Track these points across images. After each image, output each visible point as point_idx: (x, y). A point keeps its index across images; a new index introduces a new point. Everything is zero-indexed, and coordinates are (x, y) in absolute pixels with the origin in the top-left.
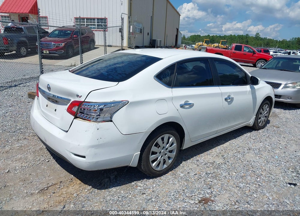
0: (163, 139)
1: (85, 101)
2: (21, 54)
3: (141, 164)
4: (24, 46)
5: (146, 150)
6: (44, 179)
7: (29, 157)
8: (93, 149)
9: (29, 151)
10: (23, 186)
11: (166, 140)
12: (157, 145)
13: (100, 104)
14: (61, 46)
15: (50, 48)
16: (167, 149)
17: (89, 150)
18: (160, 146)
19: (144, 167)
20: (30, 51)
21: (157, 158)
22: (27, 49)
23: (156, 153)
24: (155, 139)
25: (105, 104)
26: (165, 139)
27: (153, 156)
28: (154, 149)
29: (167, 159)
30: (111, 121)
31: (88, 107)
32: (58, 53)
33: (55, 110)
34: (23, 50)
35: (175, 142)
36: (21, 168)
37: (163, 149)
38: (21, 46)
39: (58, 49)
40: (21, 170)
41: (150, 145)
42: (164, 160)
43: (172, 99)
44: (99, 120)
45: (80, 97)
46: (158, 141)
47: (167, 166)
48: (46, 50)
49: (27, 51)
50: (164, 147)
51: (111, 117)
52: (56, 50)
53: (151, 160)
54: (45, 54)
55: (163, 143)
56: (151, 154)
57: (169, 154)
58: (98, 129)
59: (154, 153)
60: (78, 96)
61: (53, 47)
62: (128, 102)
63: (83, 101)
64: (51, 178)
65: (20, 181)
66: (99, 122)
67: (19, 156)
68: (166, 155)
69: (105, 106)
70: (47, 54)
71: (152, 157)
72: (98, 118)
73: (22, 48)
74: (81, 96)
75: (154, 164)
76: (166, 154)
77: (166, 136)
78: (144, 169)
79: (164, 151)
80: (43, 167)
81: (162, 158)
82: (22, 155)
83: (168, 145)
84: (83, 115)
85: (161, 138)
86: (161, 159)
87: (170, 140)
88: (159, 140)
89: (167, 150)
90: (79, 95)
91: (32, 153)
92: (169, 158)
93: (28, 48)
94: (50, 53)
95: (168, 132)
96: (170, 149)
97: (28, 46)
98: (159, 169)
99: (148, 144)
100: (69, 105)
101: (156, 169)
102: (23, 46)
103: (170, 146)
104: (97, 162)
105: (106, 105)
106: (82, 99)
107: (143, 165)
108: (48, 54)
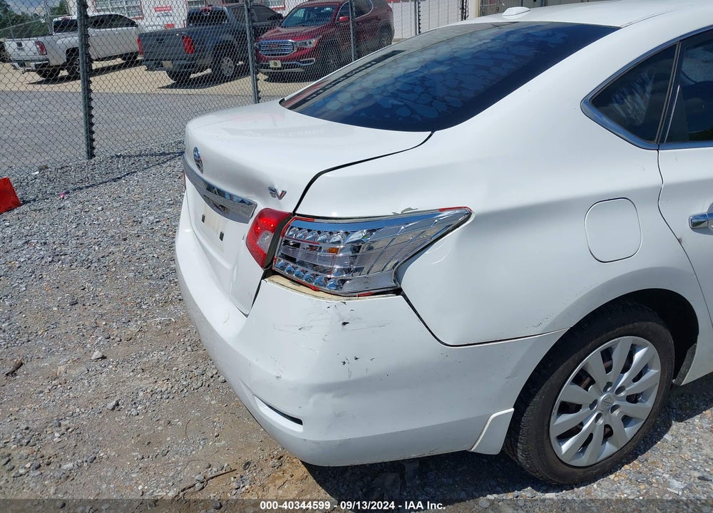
0: (607, 355)
1: (297, 212)
2: (223, 75)
3: (517, 447)
4: (228, 54)
5: (536, 399)
6: (201, 447)
7: (180, 359)
8: (329, 396)
9: (182, 340)
10: (141, 465)
11: (618, 358)
12: (584, 379)
13: (351, 224)
14: (309, 46)
15: (283, 54)
16: (621, 389)
17: (312, 400)
18: (592, 382)
19: (527, 458)
20: (242, 65)
21: (582, 424)
22: (236, 61)
23: (576, 408)
24: (576, 357)
25: (374, 225)
26: (615, 356)
27: (565, 417)
28: (570, 392)
29: (617, 425)
30: (398, 291)
31: (305, 235)
32: (301, 65)
33: (222, 237)
34: (227, 64)
35: (657, 361)
36: (149, 396)
37: (605, 390)
38: (222, 55)
39: (302, 54)
40: (148, 404)
41: (554, 379)
42: (608, 430)
43: (659, 195)
44: (347, 287)
45: (281, 197)
46: (587, 363)
47: (615, 449)
48: (276, 59)
49: (236, 66)
50: (609, 384)
51: (398, 277)
52: (297, 59)
53: (554, 433)
54: (272, 69)
55: (608, 369)
56: (555, 411)
57: (628, 408)
58: (344, 324)
59: (567, 408)
60: (273, 191)
61: (291, 52)
62: (469, 214)
63: (291, 211)
64: (223, 442)
65: (136, 445)
66: (350, 295)
67: (156, 356)
68: (616, 412)
69: (371, 231)
70: (278, 69)
71: (561, 422)
72: (343, 281)
73: (224, 60)
74: (284, 193)
75: (565, 447)
76: (614, 408)
77: (621, 346)
78: (527, 463)
79: (609, 397)
80: (208, 398)
81: (601, 421)
82: (163, 353)
83: (626, 375)
84: (291, 265)
85: (601, 352)
86: (595, 427)
87: (638, 356)
88: (593, 361)
89: (623, 394)
90: (276, 187)
91: (189, 348)
92: (626, 420)
93: (238, 60)
94: (284, 67)
95: (631, 326)
96: (633, 388)
97: (238, 53)
98: (584, 460)
99: (546, 377)
100: (251, 221)
101: (573, 463)
102: (225, 55)
103: (635, 380)
104: (345, 444)
105: (374, 230)
106: (287, 206)
107: (524, 451)
108: (281, 69)
